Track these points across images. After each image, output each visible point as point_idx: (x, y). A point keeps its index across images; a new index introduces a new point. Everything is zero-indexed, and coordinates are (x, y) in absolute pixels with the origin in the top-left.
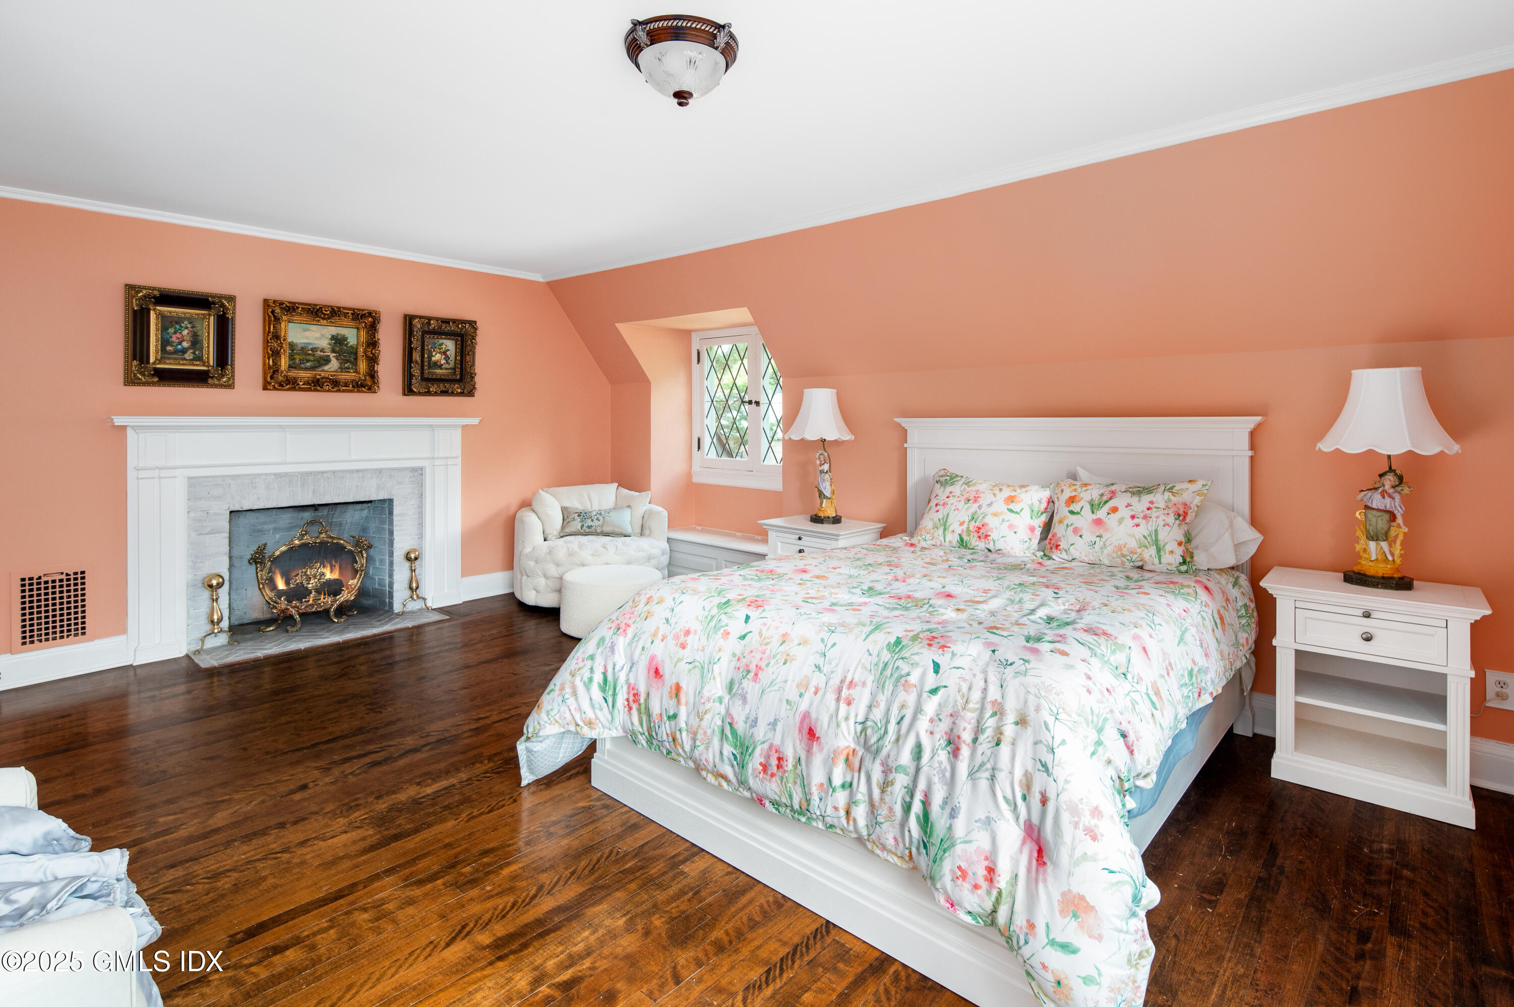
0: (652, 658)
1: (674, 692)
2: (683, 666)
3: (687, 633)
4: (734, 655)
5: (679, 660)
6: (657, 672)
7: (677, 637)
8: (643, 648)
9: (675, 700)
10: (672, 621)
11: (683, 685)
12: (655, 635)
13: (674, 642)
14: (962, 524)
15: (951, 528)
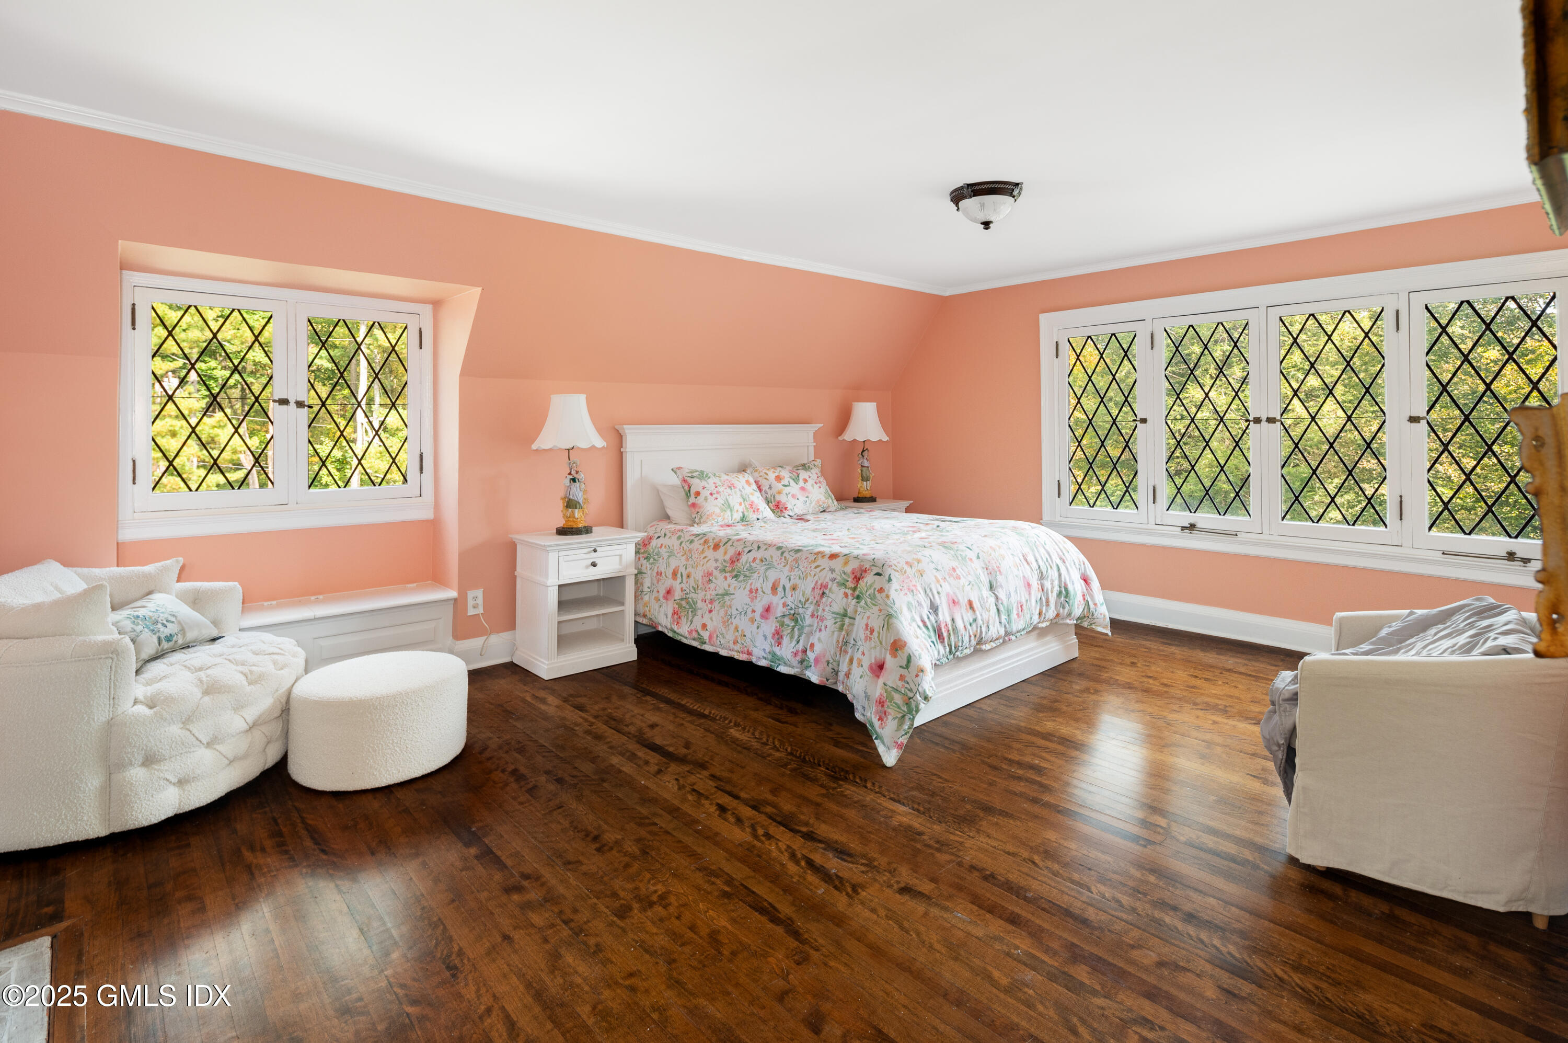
0: (948, 595)
1: (968, 607)
2: (967, 588)
3: (954, 570)
4: (983, 568)
5: (963, 586)
6: (954, 602)
7: (951, 575)
8: (938, 593)
9: (971, 612)
10: (939, 567)
11: (972, 599)
12: (938, 581)
13: (952, 578)
14: (741, 504)
15: (735, 509)
